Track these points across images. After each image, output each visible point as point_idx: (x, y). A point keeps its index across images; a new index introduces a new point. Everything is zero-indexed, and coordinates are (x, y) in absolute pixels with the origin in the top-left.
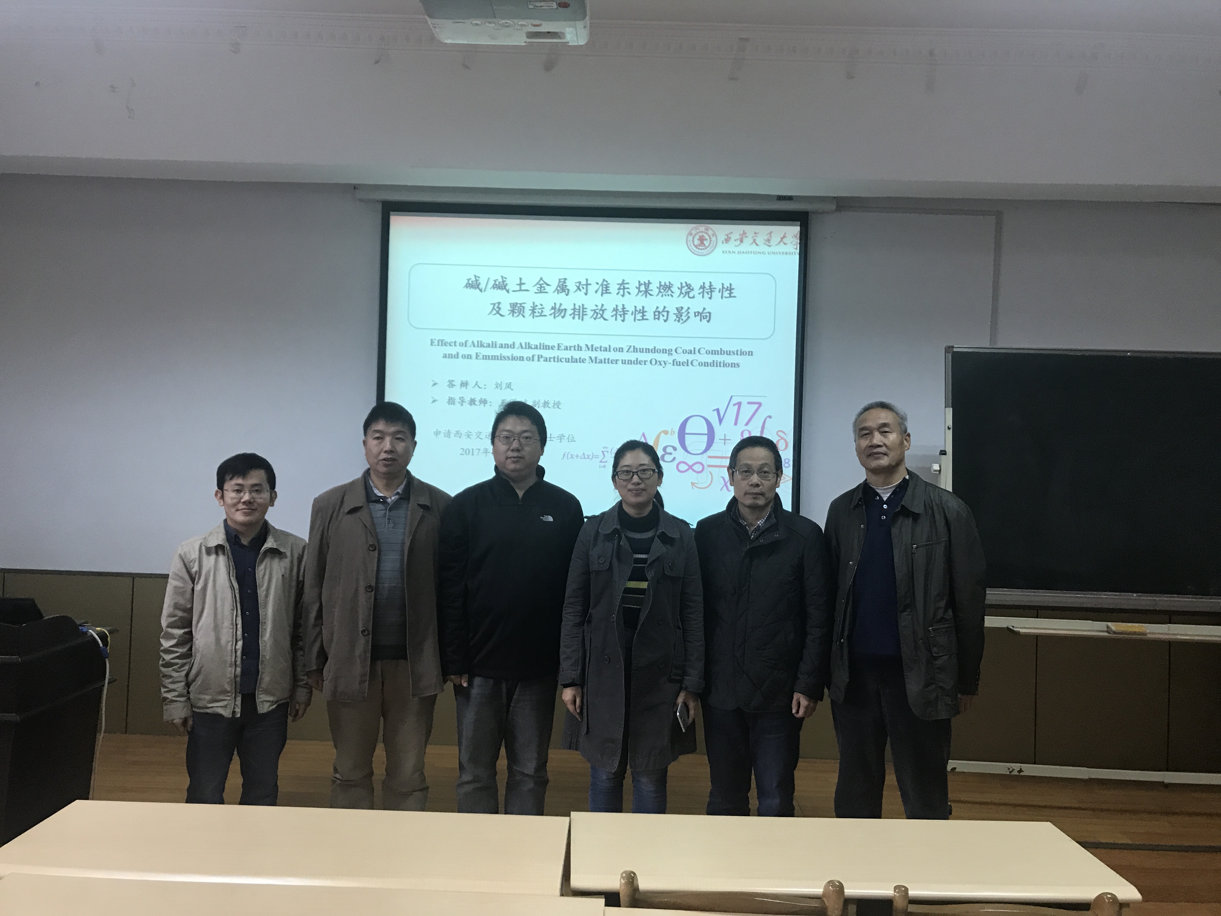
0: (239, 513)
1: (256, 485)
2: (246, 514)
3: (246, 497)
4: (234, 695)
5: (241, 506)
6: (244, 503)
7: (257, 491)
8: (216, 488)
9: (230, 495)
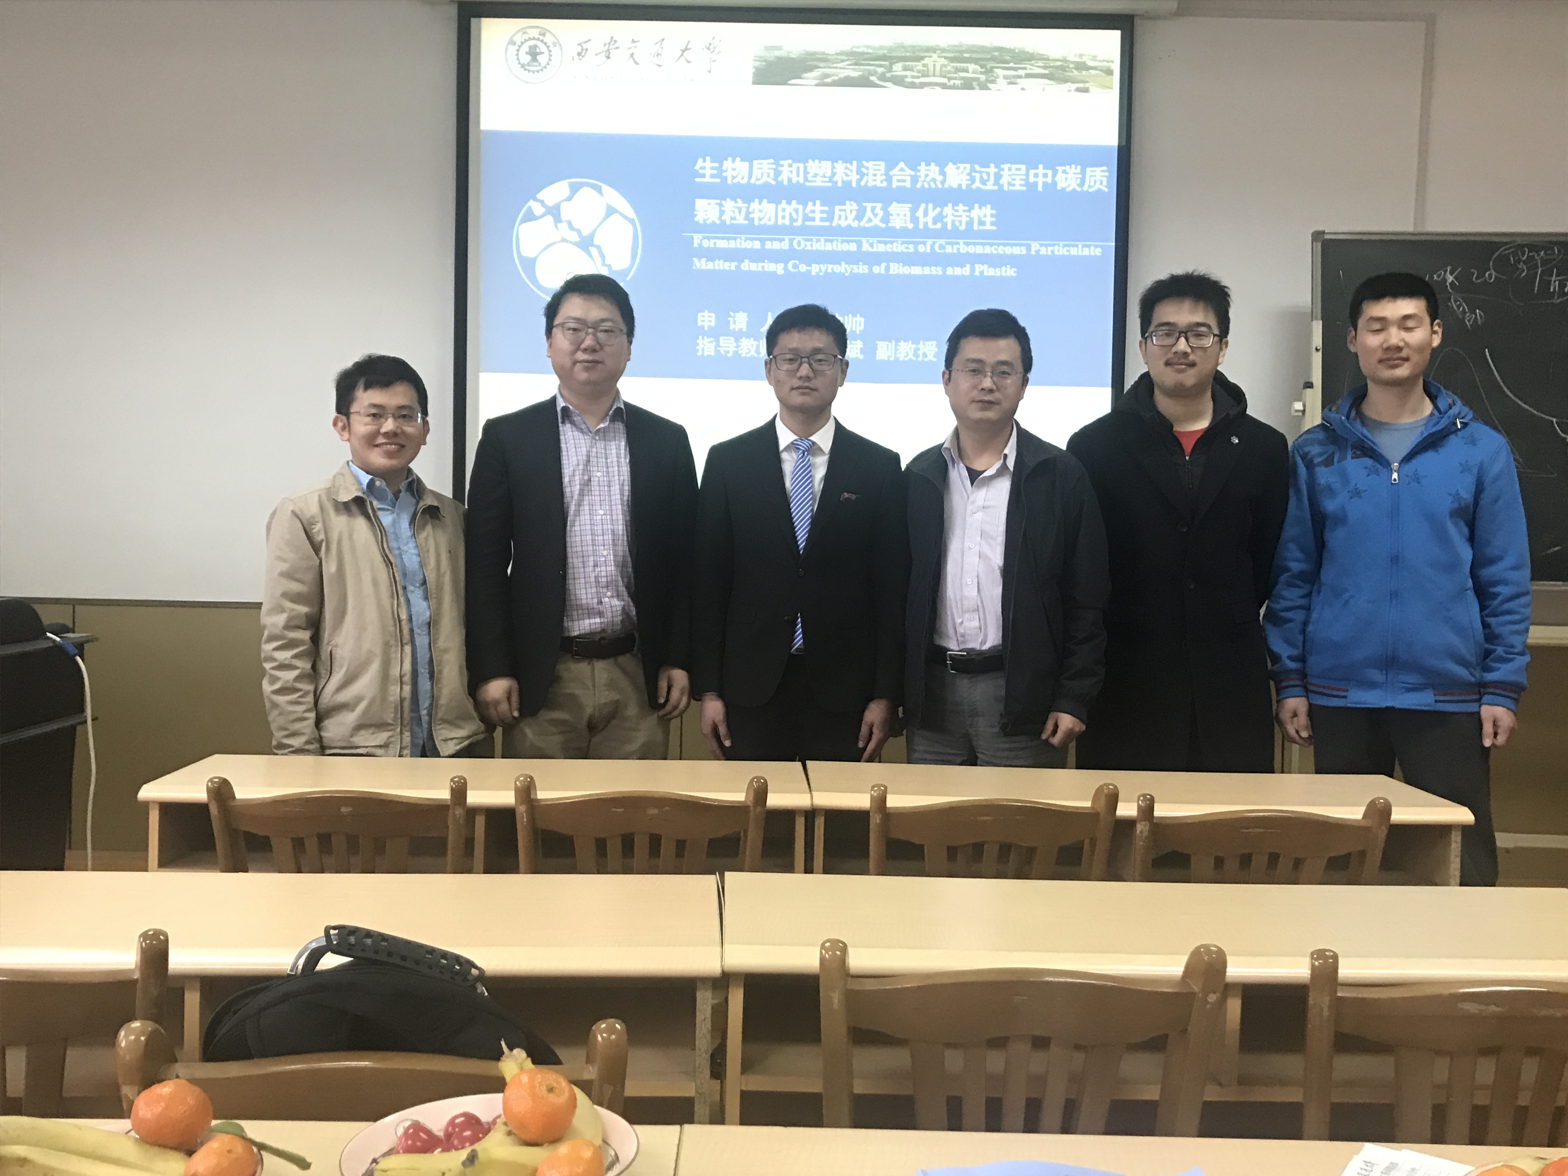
0: (377, 450)
1: (402, 407)
2: (389, 455)
3: (389, 425)
4: (399, 730)
5: (381, 440)
6: (386, 434)
7: (404, 416)
8: (333, 413)
9: (361, 425)
